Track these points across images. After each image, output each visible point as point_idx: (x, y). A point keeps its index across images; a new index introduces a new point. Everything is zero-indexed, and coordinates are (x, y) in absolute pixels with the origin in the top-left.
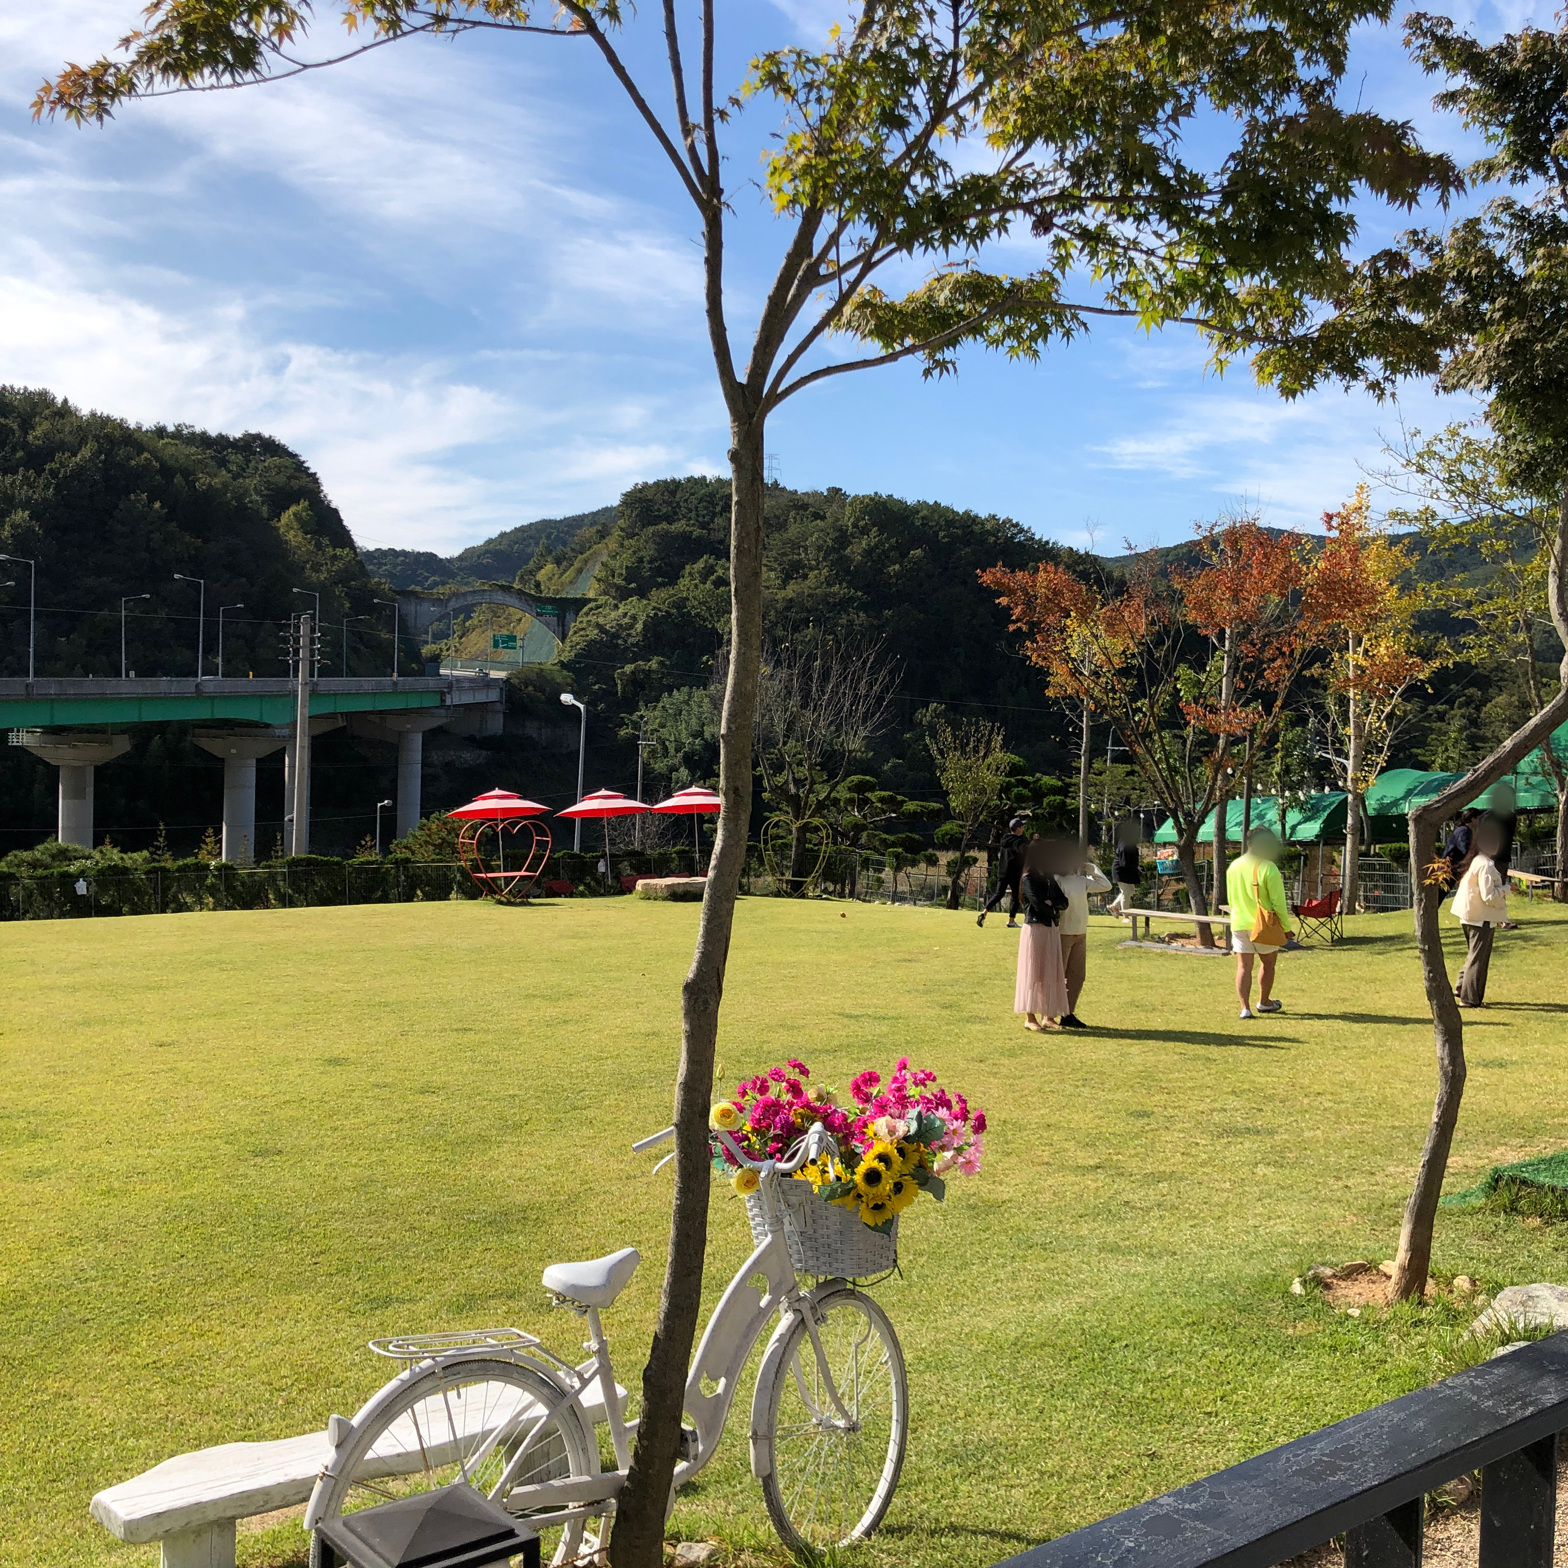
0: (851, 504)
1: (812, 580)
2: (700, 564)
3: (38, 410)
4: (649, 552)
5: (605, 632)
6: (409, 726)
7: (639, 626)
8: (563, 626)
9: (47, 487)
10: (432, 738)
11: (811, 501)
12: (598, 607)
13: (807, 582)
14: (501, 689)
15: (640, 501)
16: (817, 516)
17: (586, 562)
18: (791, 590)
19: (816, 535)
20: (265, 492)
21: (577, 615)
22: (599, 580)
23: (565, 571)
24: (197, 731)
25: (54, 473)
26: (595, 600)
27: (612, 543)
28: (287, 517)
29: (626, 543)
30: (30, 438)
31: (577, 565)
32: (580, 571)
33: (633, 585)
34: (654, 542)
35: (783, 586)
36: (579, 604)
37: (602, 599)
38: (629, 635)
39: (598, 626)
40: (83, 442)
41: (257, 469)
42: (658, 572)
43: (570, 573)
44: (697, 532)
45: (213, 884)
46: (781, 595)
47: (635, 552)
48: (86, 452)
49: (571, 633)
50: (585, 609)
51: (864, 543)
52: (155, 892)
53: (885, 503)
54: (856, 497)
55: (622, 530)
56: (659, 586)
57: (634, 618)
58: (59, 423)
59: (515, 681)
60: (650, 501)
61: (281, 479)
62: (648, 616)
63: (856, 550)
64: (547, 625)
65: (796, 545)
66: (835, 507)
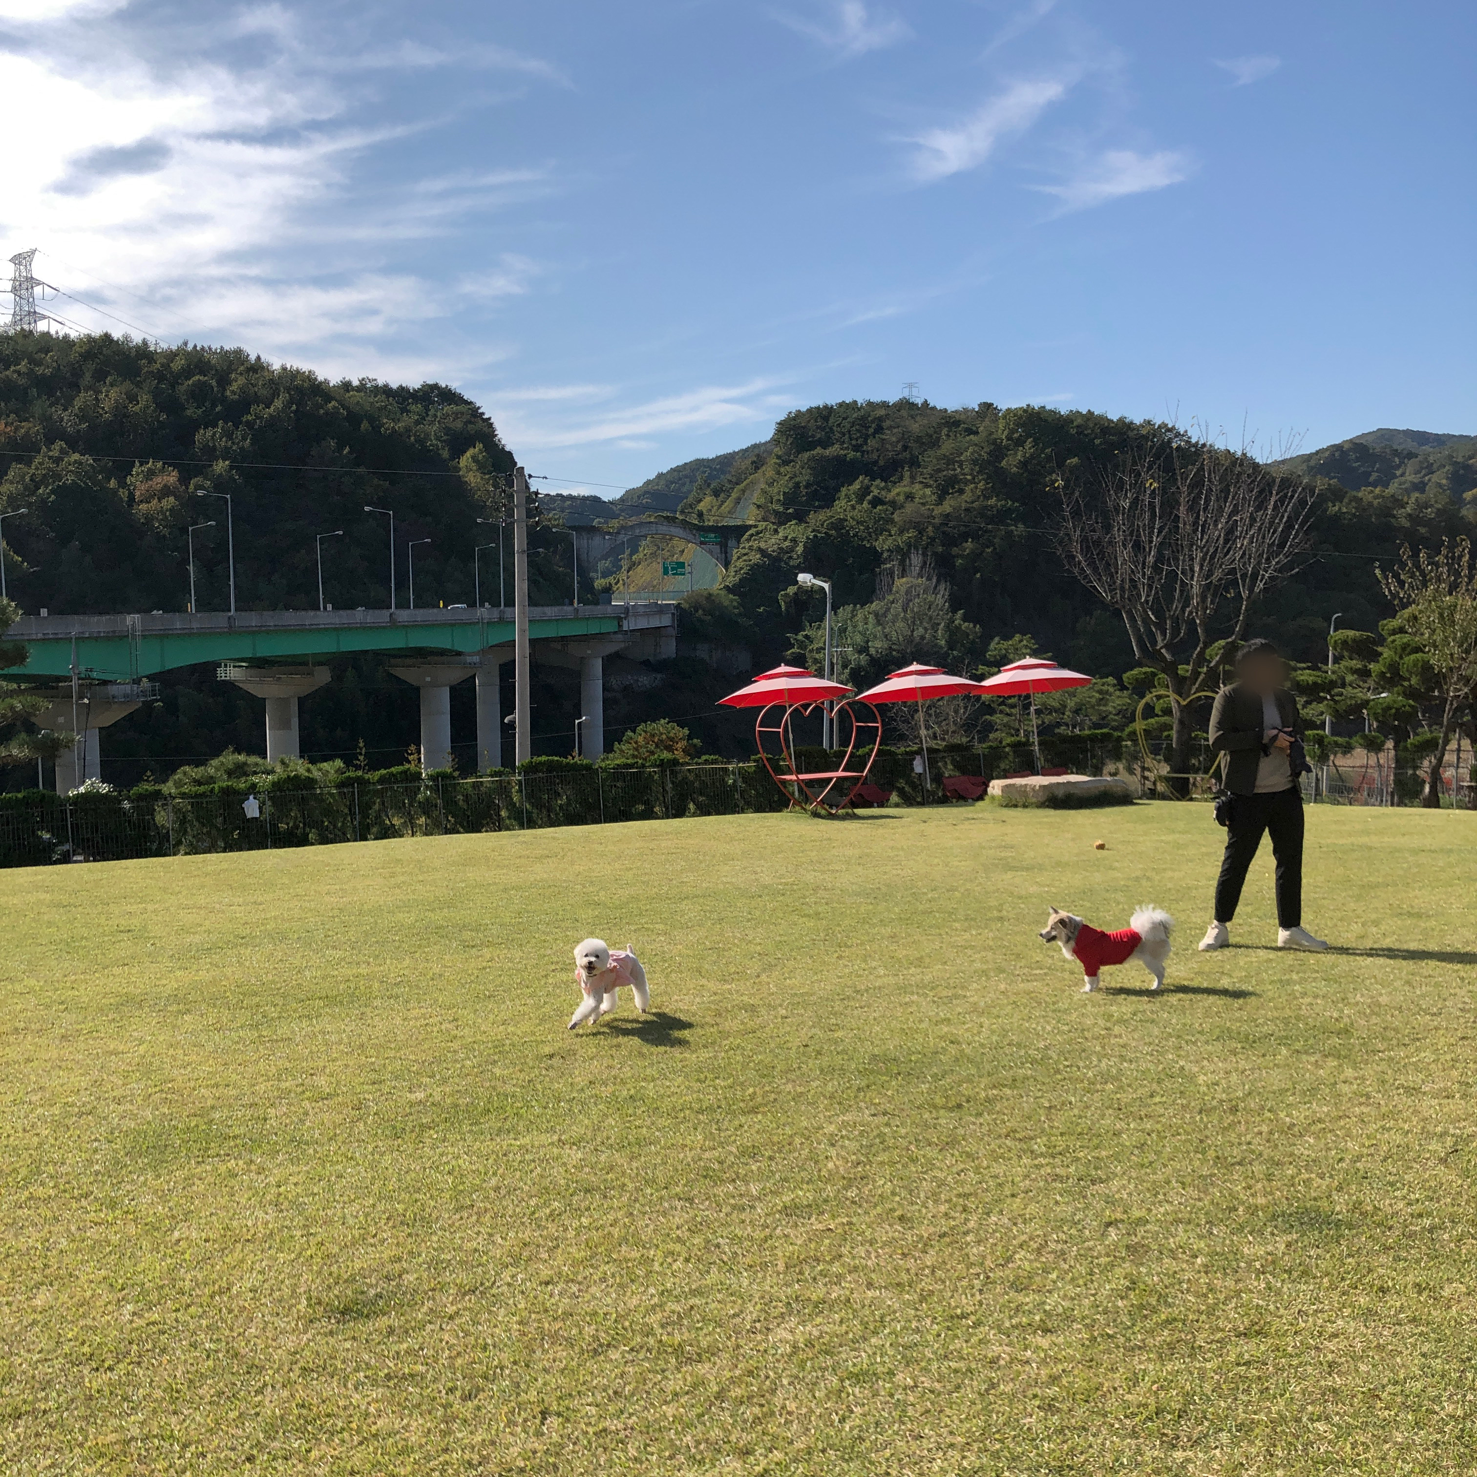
0: (1004, 417)
1: (967, 496)
2: (856, 486)
3: (233, 367)
4: (805, 477)
5: (769, 556)
6: (589, 652)
7: (800, 549)
8: (726, 553)
9: (244, 439)
10: (610, 662)
11: (963, 417)
12: (758, 533)
13: (964, 497)
14: (673, 614)
15: (794, 428)
16: (971, 432)
17: (744, 491)
18: (947, 506)
19: (971, 450)
20: (445, 438)
21: (739, 542)
22: (759, 507)
23: (723, 502)
24: (392, 661)
25: (250, 425)
26: (756, 526)
27: (768, 471)
28: (465, 460)
29: (782, 470)
30: (228, 393)
31: (734, 495)
32: (738, 501)
33: (791, 511)
34: (810, 468)
35: (940, 501)
36: (739, 531)
37: (762, 525)
38: (791, 557)
39: (760, 550)
40: (275, 394)
41: (435, 416)
42: (814, 496)
43: (729, 503)
44: (851, 455)
45: (427, 799)
46: (938, 511)
47: (791, 478)
48: (278, 403)
49: (735, 558)
50: (745, 537)
51: (1020, 453)
52: (352, 814)
53: (1038, 413)
54: (1008, 410)
55: (779, 457)
56: (816, 509)
57: (794, 541)
58: (253, 377)
59: (685, 606)
60: (804, 427)
61: (458, 425)
62: (808, 538)
63: (1011, 462)
64: (711, 552)
65: (950, 461)
66: (987, 422)
